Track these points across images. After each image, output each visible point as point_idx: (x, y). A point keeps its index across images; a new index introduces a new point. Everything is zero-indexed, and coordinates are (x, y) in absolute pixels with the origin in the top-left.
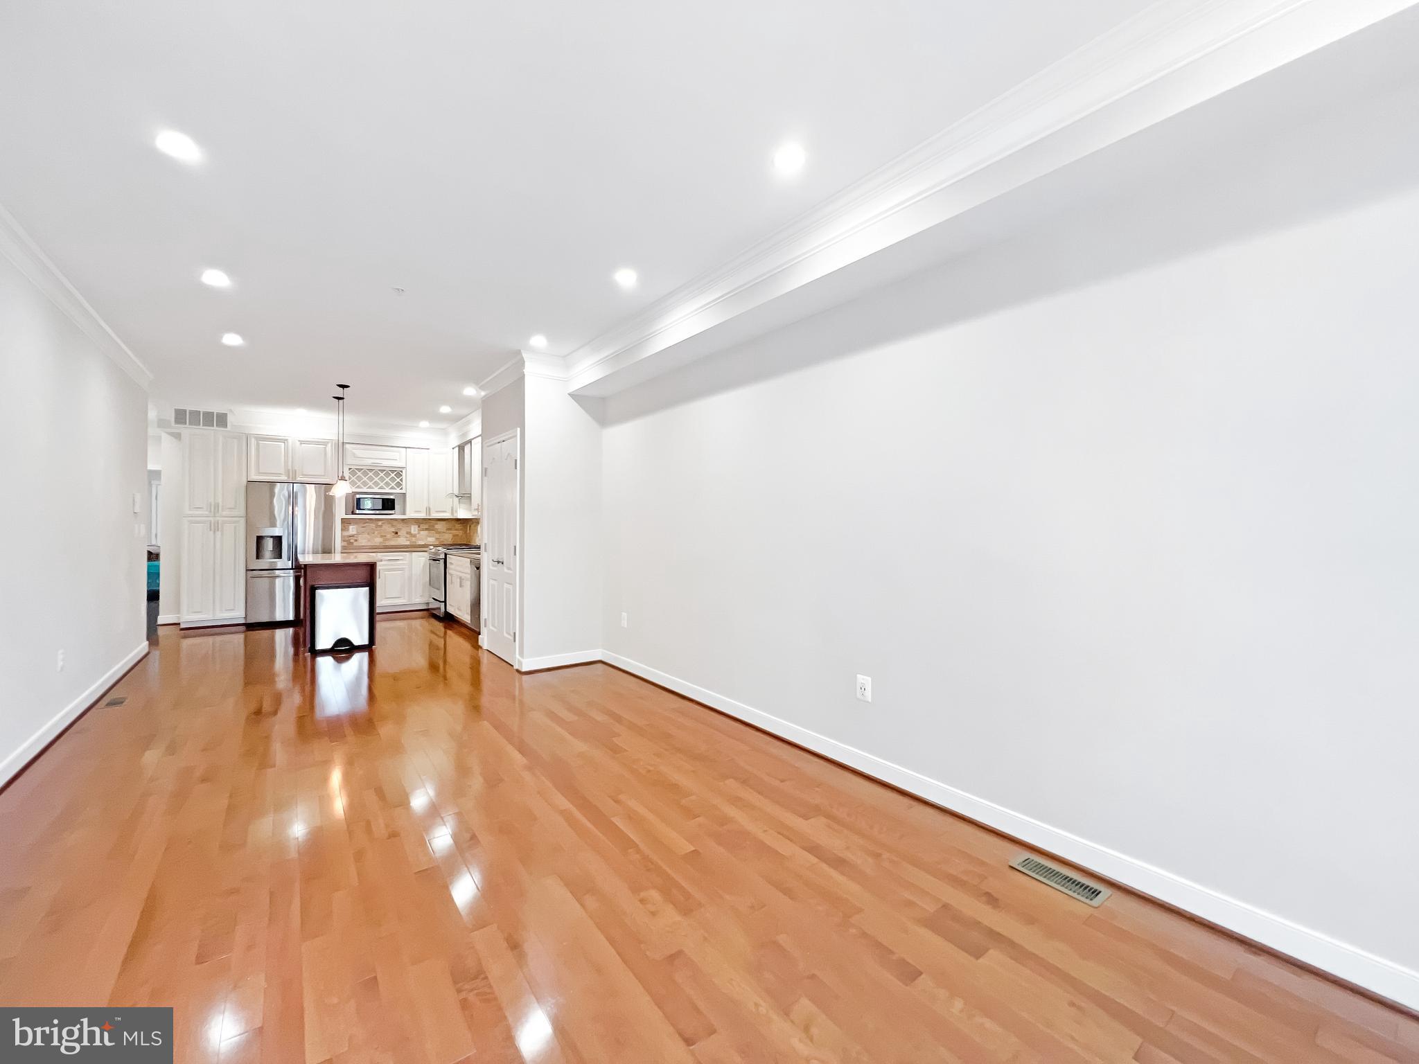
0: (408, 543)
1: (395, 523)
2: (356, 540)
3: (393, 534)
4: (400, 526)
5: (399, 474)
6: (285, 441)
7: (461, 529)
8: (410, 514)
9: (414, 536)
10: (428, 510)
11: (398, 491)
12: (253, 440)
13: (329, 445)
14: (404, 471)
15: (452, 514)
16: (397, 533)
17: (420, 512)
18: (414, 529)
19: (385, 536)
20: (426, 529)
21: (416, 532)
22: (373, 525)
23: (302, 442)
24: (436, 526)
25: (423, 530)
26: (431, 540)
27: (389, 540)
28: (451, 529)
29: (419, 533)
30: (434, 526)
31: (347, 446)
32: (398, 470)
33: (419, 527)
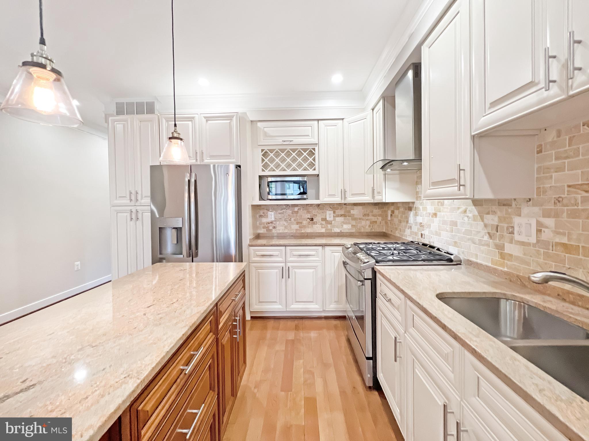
0: (323, 230)
1: (310, 209)
2: (274, 227)
3: (308, 220)
4: (315, 211)
5: (312, 153)
6: (192, 119)
7: (379, 215)
8: (324, 199)
9: (330, 223)
10: (344, 193)
11: (311, 172)
12: (164, 120)
13: (234, 118)
14: (317, 149)
15: (373, 197)
16: (312, 219)
17: (334, 195)
18: (329, 215)
19: (301, 223)
20: (341, 215)
21: (332, 219)
22: (289, 212)
23: (208, 119)
24: (352, 212)
25: (338, 216)
26: (347, 228)
27: (304, 227)
28: (368, 215)
29: (334, 220)
30: (349, 212)
31: (259, 124)
32: (311, 147)
33: (334, 212)
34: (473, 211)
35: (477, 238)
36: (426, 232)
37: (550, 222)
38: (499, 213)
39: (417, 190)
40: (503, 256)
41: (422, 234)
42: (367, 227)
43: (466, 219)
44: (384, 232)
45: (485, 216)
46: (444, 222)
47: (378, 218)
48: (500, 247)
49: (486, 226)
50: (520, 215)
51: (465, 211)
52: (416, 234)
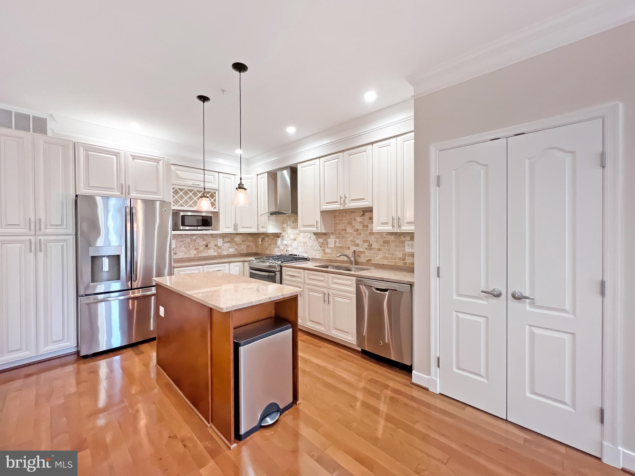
0: (216, 254)
1: (206, 238)
2: (175, 254)
3: (204, 246)
4: (209, 239)
5: (213, 195)
6: (117, 154)
8: (222, 230)
9: (220, 248)
10: (236, 226)
11: (212, 209)
12: (81, 149)
14: (217, 193)
16: (207, 246)
17: (228, 228)
18: (220, 242)
19: (198, 249)
20: (228, 242)
21: (221, 244)
22: (189, 240)
23: (134, 157)
24: (235, 239)
25: (226, 242)
26: (232, 251)
27: (201, 252)
28: (245, 241)
29: (223, 245)
30: (233, 239)
31: (172, 167)
32: (212, 191)
33: (223, 240)
34: (314, 237)
35: (315, 248)
36: (289, 249)
37: (337, 240)
38: (323, 238)
39: (284, 226)
40: (325, 253)
41: (287, 250)
42: (245, 250)
43: (311, 241)
44: (255, 253)
45: (319, 239)
46: (300, 243)
47: (251, 243)
48: (324, 250)
49: (319, 243)
50: (330, 238)
51: (310, 237)
52: (283, 250)
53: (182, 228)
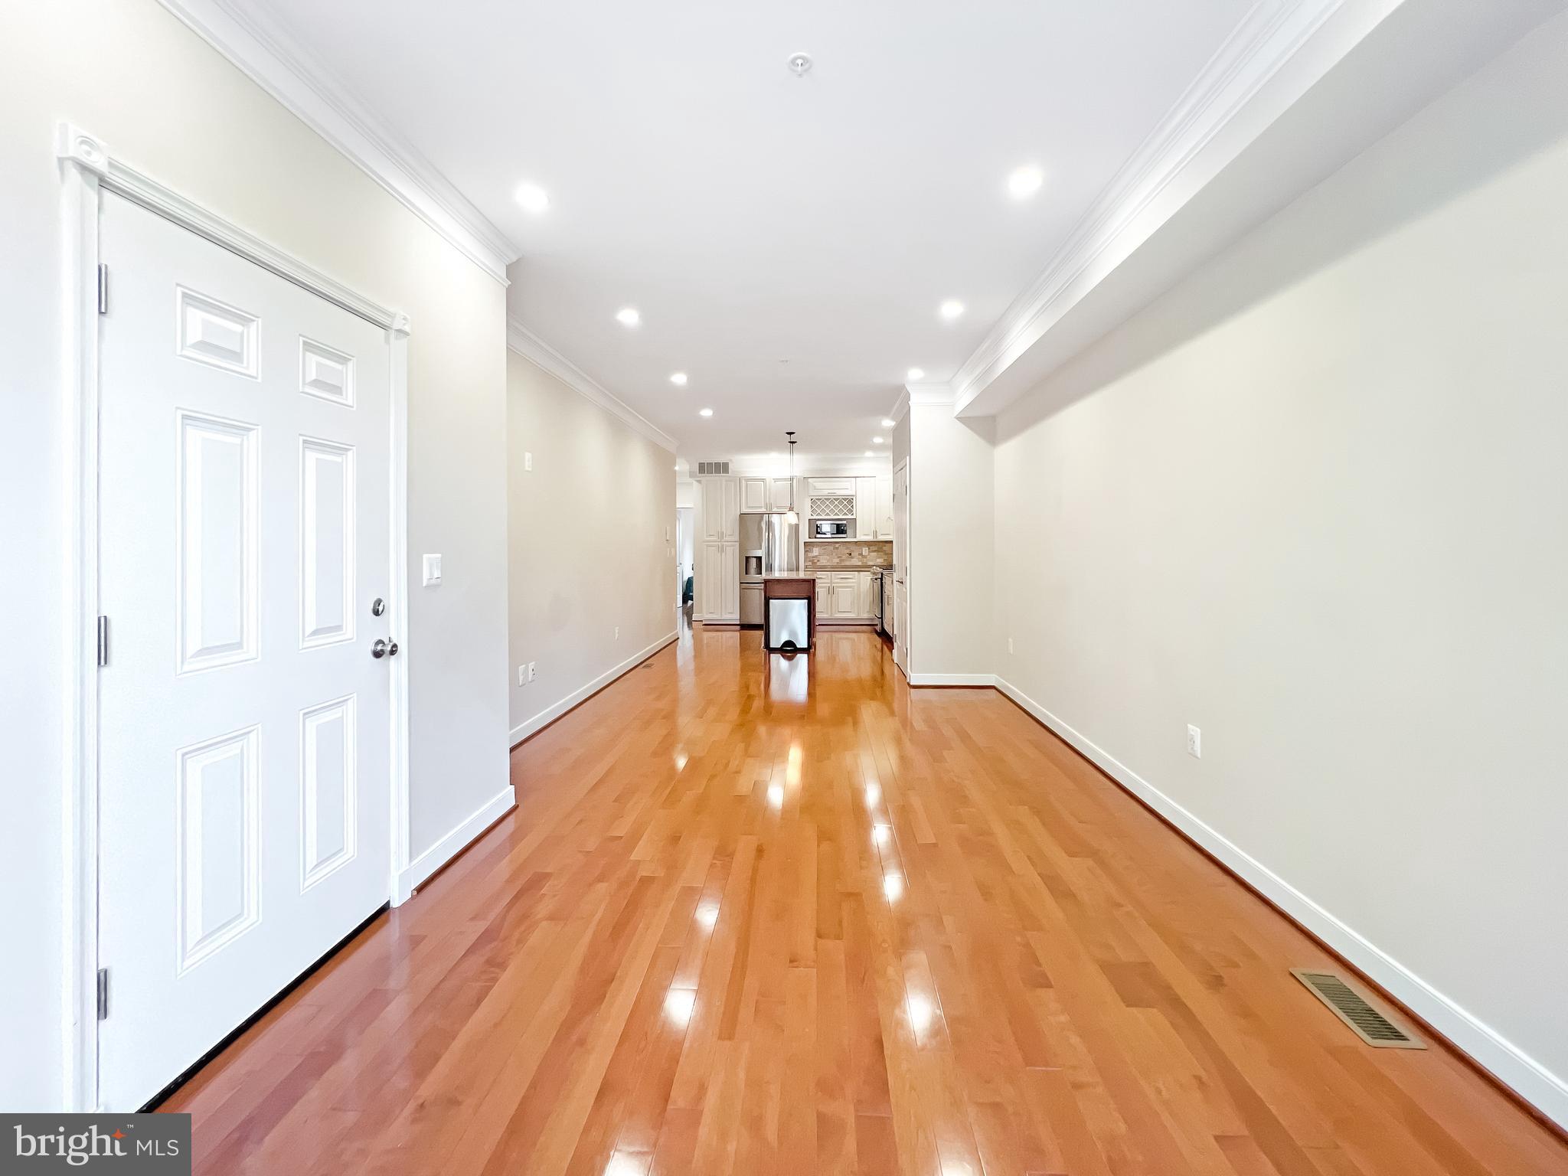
0: (860, 564)
1: (849, 545)
2: (818, 561)
3: (848, 555)
4: (853, 548)
5: (850, 501)
6: (763, 480)
8: (860, 537)
9: (865, 557)
10: (875, 533)
11: (850, 517)
12: (743, 481)
14: (854, 499)
16: (850, 554)
17: (869, 534)
18: (865, 551)
19: (841, 557)
20: (875, 551)
21: (867, 554)
22: (830, 548)
23: (776, 480)
24: (884, 548)
25: (872, 551)
27: (843, 560)
29: (869, 555)
30: (881, 548)
31: (810, 480)
32: (850, 497)
33: (869, 549)
53: (818, 536)
